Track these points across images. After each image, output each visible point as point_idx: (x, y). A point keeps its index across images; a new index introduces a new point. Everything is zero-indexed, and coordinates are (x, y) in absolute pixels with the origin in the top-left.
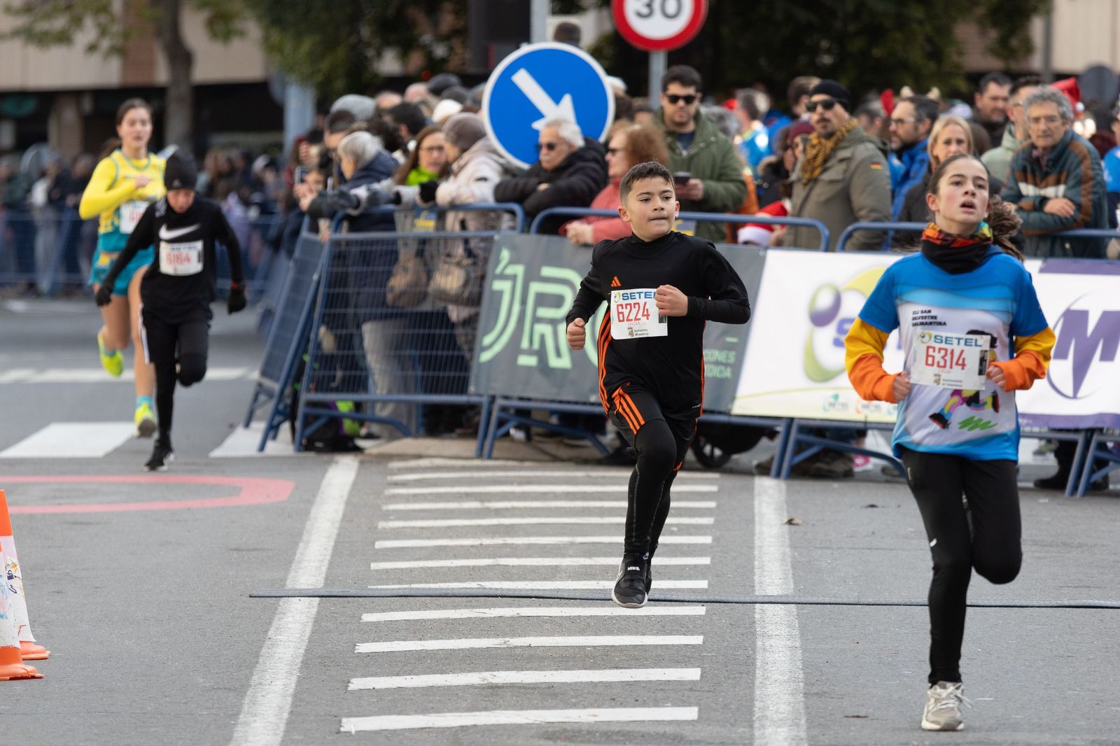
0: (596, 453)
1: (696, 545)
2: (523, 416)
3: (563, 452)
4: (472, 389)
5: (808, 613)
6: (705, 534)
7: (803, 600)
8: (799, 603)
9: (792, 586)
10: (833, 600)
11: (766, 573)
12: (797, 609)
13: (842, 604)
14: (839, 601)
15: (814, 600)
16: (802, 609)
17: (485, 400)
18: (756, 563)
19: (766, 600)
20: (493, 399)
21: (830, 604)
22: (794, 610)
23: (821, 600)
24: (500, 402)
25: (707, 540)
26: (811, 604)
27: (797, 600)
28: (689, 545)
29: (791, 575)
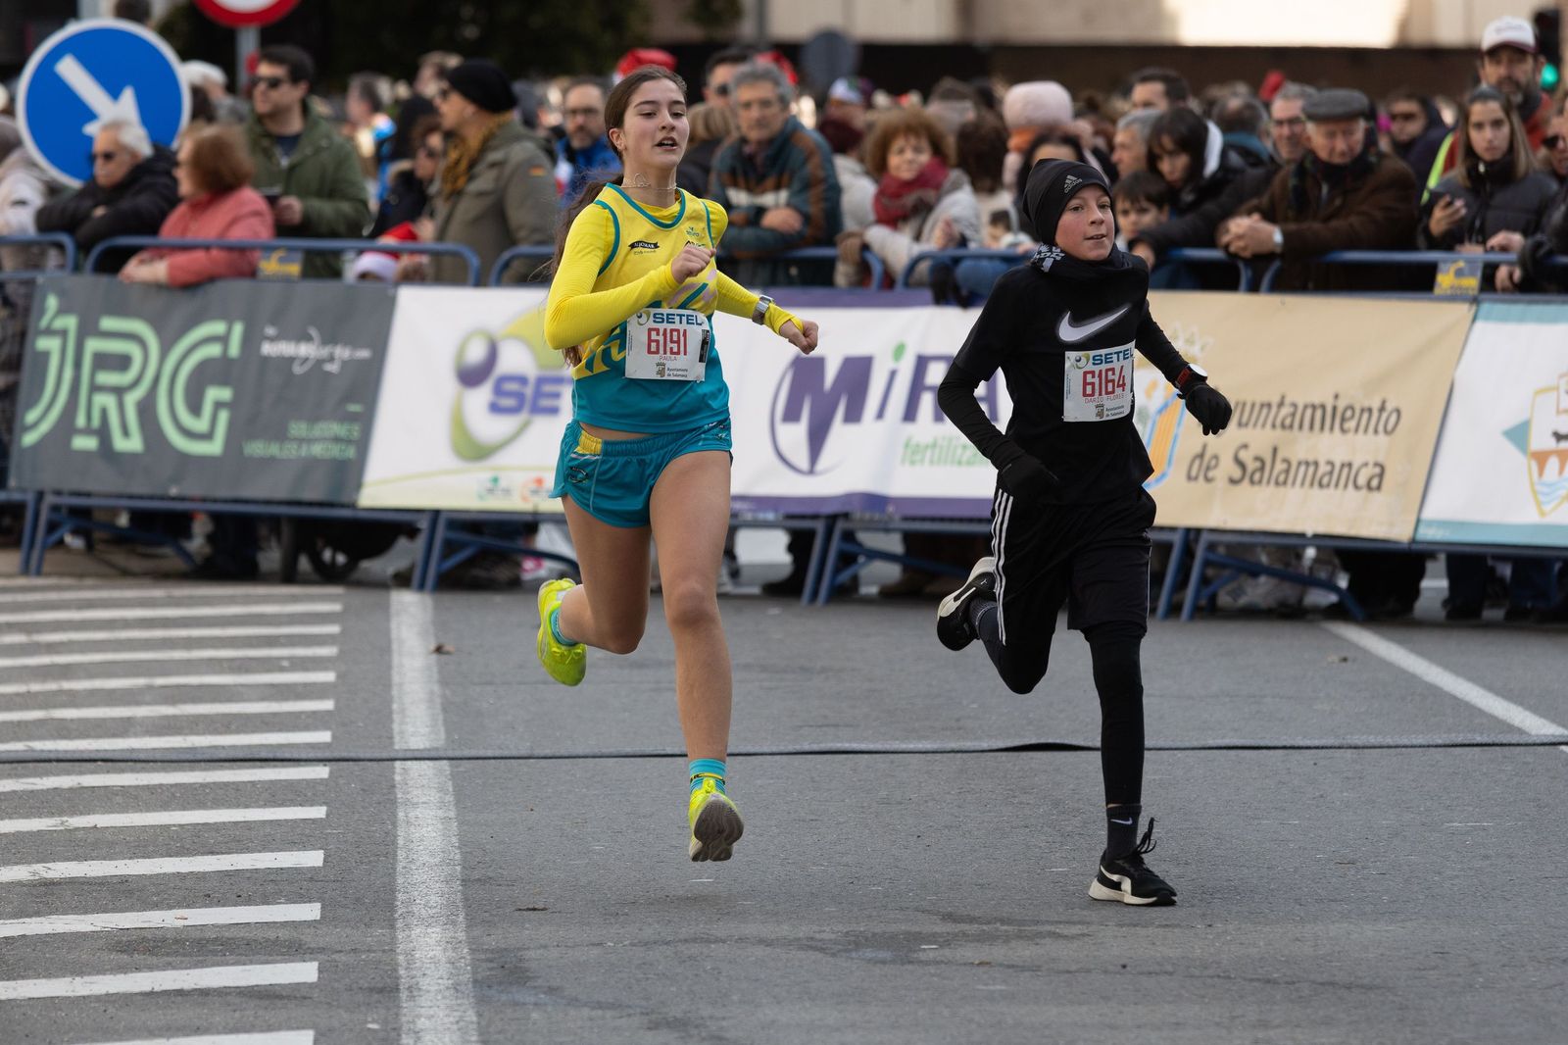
0: (178, 564)
1: (314, 685)
2: (82, 517)
3: (135, 564)
4: (12, 482)
5: (465, 772)
6: (326, 669)
7: (458, 754)
8: (453, 759)
9: (443, 735)
10: (498, 753)
11: (408, 720)
12: (451, 766)
13: (510, 758)
14: (506, 753)
15: (473, 753)
16: (457, 767)
17: (30, 498)
18: (395, 706)
19: (409, 755)
20: (40, 495)
21: (494, 758)
22: (447, 768)
23: (482, 753)
24: (50, 499)
25: (329, 677)
26: (469, 759)
27: (450, 754)
28: (305, 685)
29: (440, 722)
